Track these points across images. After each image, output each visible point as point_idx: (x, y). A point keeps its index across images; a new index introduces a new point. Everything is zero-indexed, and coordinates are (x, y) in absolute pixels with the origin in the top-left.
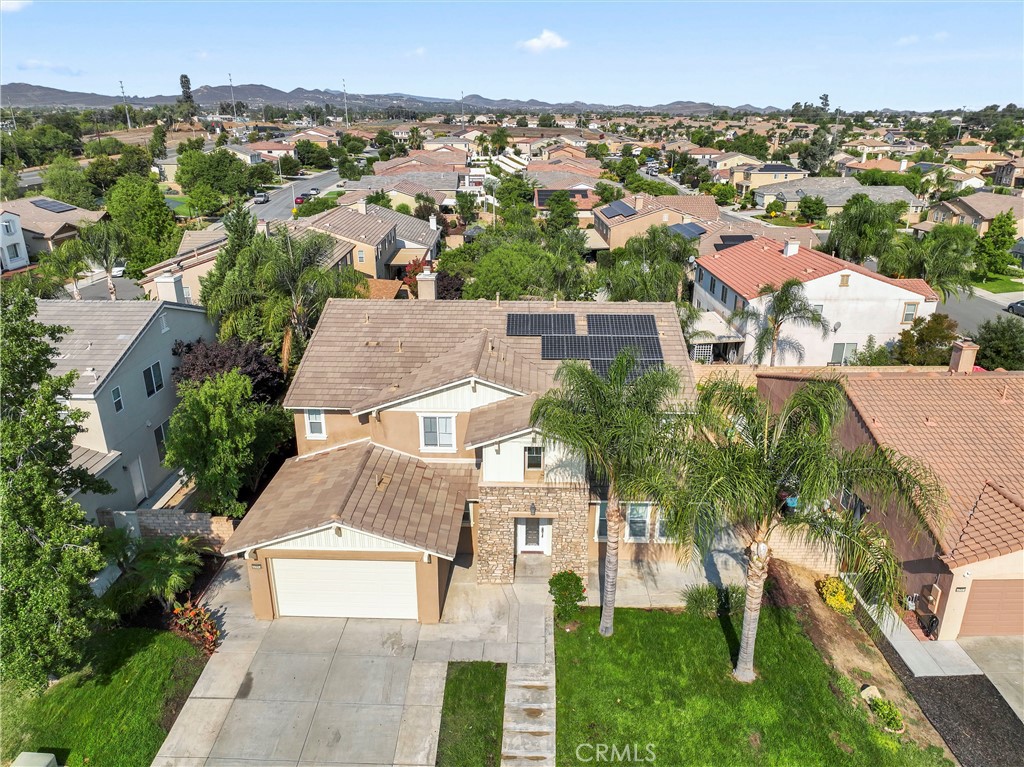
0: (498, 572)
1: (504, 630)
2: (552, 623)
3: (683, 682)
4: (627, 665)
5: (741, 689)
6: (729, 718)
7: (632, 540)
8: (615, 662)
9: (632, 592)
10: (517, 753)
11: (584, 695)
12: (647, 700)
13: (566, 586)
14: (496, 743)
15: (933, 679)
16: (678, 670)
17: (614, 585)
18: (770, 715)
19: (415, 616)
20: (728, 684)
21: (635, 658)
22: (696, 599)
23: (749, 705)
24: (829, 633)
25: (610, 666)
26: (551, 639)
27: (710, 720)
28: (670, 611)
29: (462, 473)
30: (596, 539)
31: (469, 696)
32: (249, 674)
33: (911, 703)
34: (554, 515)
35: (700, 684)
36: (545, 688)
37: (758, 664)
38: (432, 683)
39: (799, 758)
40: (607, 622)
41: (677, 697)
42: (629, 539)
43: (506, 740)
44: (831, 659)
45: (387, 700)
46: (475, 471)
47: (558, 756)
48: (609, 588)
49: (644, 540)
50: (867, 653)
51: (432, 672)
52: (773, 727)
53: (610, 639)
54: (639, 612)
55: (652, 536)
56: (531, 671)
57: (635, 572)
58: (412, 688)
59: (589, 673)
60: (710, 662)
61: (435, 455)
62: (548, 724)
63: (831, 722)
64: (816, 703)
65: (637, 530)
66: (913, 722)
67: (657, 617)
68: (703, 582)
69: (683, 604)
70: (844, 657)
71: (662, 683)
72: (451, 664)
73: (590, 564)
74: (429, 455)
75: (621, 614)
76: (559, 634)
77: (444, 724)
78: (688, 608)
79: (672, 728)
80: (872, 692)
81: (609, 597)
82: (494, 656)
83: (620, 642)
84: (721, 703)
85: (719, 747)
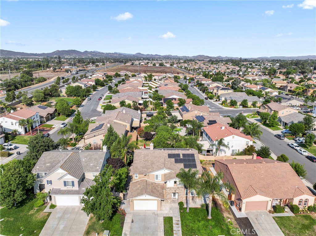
0: (169, 202)
1: (171, 211)
2: (179, 210)
3: (200, 219)
4: (191, 217)
5: (209, 220)
6: (207, 224)
7: (192, 196)
8: (189, 216)
9: (192, 205)
10: (176, 230)
11: (185, 221)
12: (195, 222)
13: (181, 204)
14: (172, 228)
15: (239, 218)
16: (199, 217)
17: (189, 204)
18: (213, 224)
19: (157, 210)
20: (207, 219)
21: (193, 215)
22: (202, 206)
23: (210, 222)
24: (224, 211)
25: (189, 217)
26: (179, 213)
27: (204, 224)
28: (198, 208)
29: (162, 184)
30: (185, 196)
31: (168, 222)
32: (132, 219)
33: (236, 222)
34: (179, 192)
35: (203, 219)
36: (179, 220)
37: (212, 216)
38: (161, 220)
39: (217, 229)
40: (188, 210)
41: (199, 221)
42: (191, 195)
43: (174, 228)
44: (223, 215)
45: (155, 222)
46: (165, 184)
47: (182, 230)
48: (188, 204)
49: (194, 196)
50: (230, 214)
51: (161, 218)
52: (213, 225)
53: (188, 213)
54: (193, 208)
55: (195, 195)
56: (177, 218)
57: (192, 201)
58: (158, 221)
59: (185, 218)
60: (204, 216)
61: (157, 181)
62: (180, 226)
63: (222, 224)
64: (220, 222)
65: (192, 194)
66: (235, 224)
67: (196, 209)
68: (204, 203)
69: (200, 207)
70: (226, 215)
71: (197, 219)
72: (164, 217)
73: (185, 200)
74: (156, 181)
75: (190, 208)
76: (180, 212)
77: (164, 226)
78: (201, 207)
79: (198, 226)
80: (229, 220)
81: (188, 206)
82: (171, 216)
83: (190, 213)
84: (206, 222)
85: (205, 228)
